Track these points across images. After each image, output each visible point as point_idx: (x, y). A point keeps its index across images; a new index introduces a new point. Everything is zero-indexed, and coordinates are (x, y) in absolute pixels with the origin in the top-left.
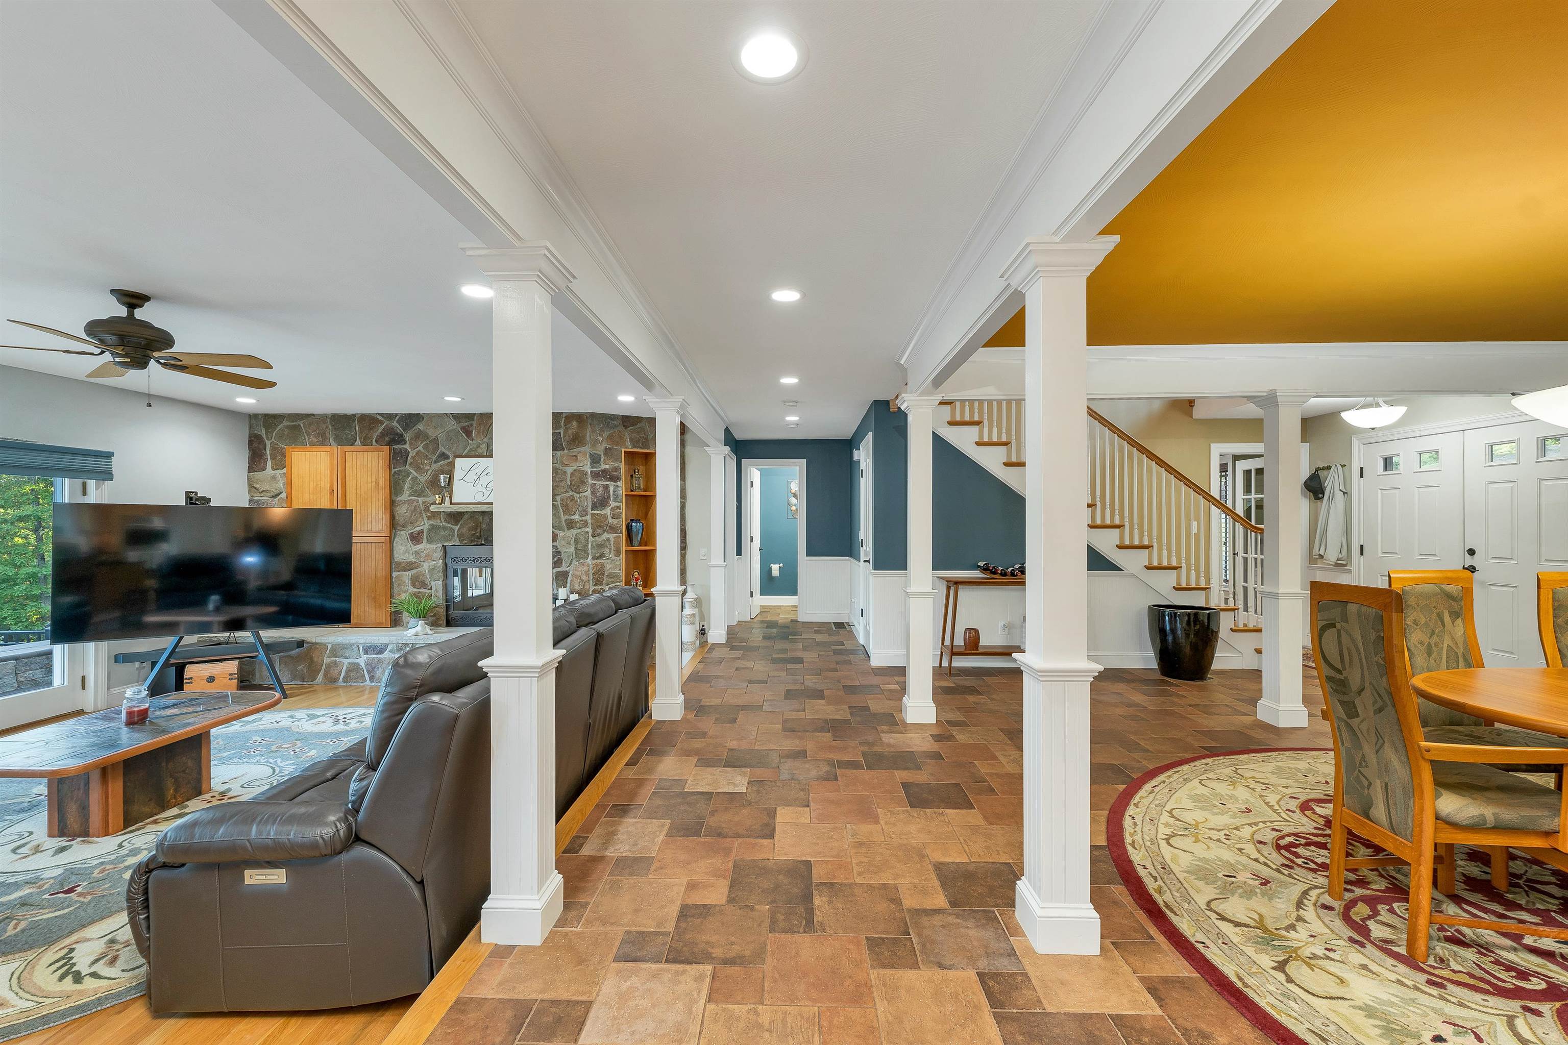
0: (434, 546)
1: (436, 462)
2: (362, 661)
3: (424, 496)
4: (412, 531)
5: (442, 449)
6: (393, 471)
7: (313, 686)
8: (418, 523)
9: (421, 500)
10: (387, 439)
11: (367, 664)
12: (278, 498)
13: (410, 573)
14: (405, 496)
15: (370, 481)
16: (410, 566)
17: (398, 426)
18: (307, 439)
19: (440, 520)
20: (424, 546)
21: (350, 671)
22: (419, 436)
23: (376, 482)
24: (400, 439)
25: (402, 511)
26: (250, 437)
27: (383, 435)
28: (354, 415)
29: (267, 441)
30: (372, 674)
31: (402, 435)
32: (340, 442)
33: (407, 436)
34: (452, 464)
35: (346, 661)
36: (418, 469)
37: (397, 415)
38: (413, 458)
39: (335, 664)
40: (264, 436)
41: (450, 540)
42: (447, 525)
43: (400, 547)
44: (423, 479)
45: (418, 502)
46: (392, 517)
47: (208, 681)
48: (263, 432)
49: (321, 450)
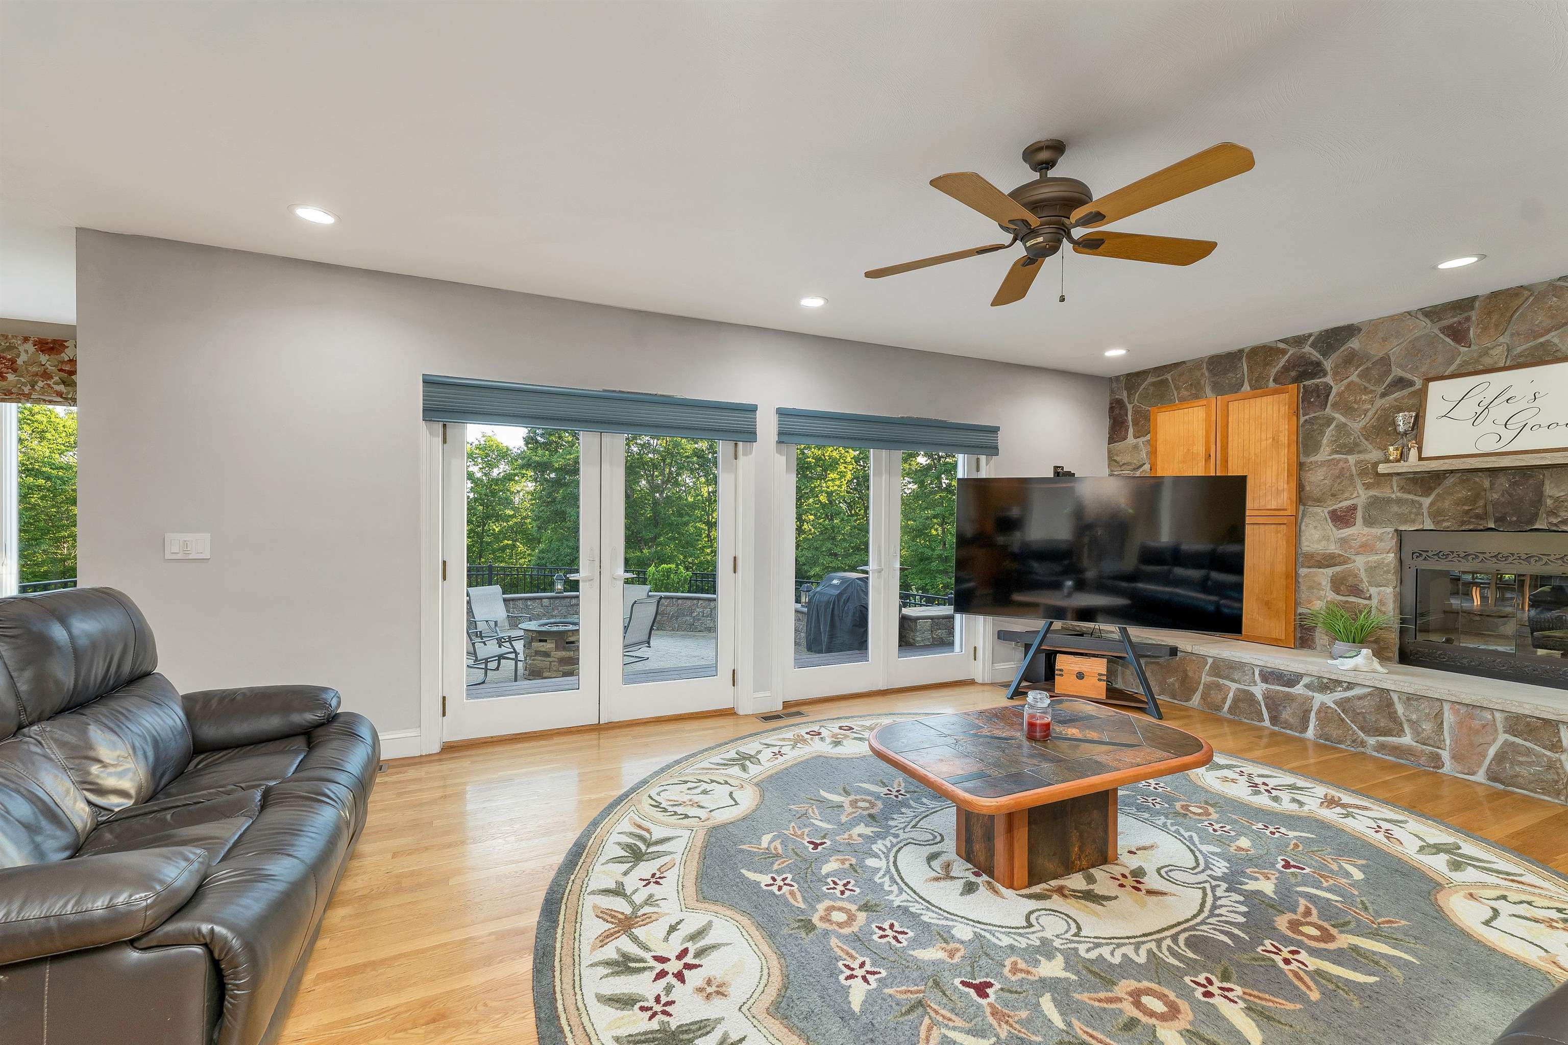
0: (1377, 531)
1: (1383, 395)
2: (1259, 690)
3: (1360, 452)
4: (1335, 507)
5: (1397, 372)
6: (1302, 419)
7: (1187, 709)
8: (1346, 495)
9: (1352, 459)
10: (1293, 374)
11: (1266, 697)
12: (1141, 470)
13: (1329, 571)
14: (1324, 454)
15: (1264, 437)
16: (1328, 561)
17: (1315, 353)
18: (1176, 395)
19: (1392, 488)
20: (1358, 531)
21: (1239, 700)
22: (1351, 359)
23: (1274, 439)
24: (1316, 369)
25: (1316, 478)
26: (1111, 404)
27: (1286, 369)
28: (1241, 351)
29: (1128, 405)
30: (1274, 713)
31: (1318, 364)
32: (1219, 389)
33: (1328, 365)
34: (1422, 396)
35: (1234, 686)
36: (1348, 410)
37: (1310, 335)
38: (1340, 394)
39: (1219, 687)
40: (1126, 400)
41: (1413, 521)
42: (1406, 496)
43: (1313, 531)
44: (1356, 426)
45: (1347, 461)
46: (1300, 487)
47: (1077, 677)
48: (1124, 396)
49: (1193, 405)
